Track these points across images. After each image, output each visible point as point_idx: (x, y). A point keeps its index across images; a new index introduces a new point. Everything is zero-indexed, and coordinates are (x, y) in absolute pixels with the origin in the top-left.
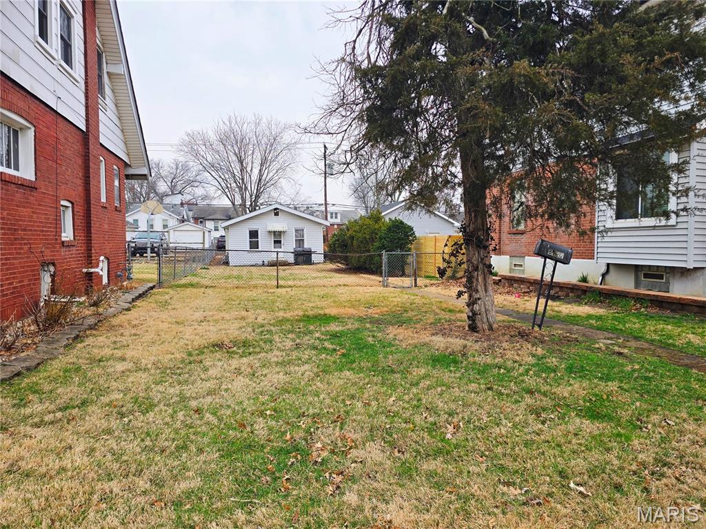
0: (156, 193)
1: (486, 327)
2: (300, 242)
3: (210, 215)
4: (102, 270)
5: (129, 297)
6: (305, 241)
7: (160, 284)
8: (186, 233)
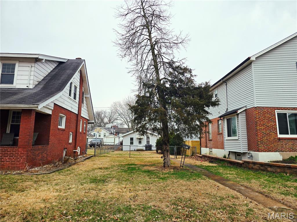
0: (103, 122)
1: (167, 166)
2: (148, 142)
3: (121, 131)
4: (78, 150)
5: (84, 158)
6: (150, 142)
7: (95, 156)
8: (111, 139)
